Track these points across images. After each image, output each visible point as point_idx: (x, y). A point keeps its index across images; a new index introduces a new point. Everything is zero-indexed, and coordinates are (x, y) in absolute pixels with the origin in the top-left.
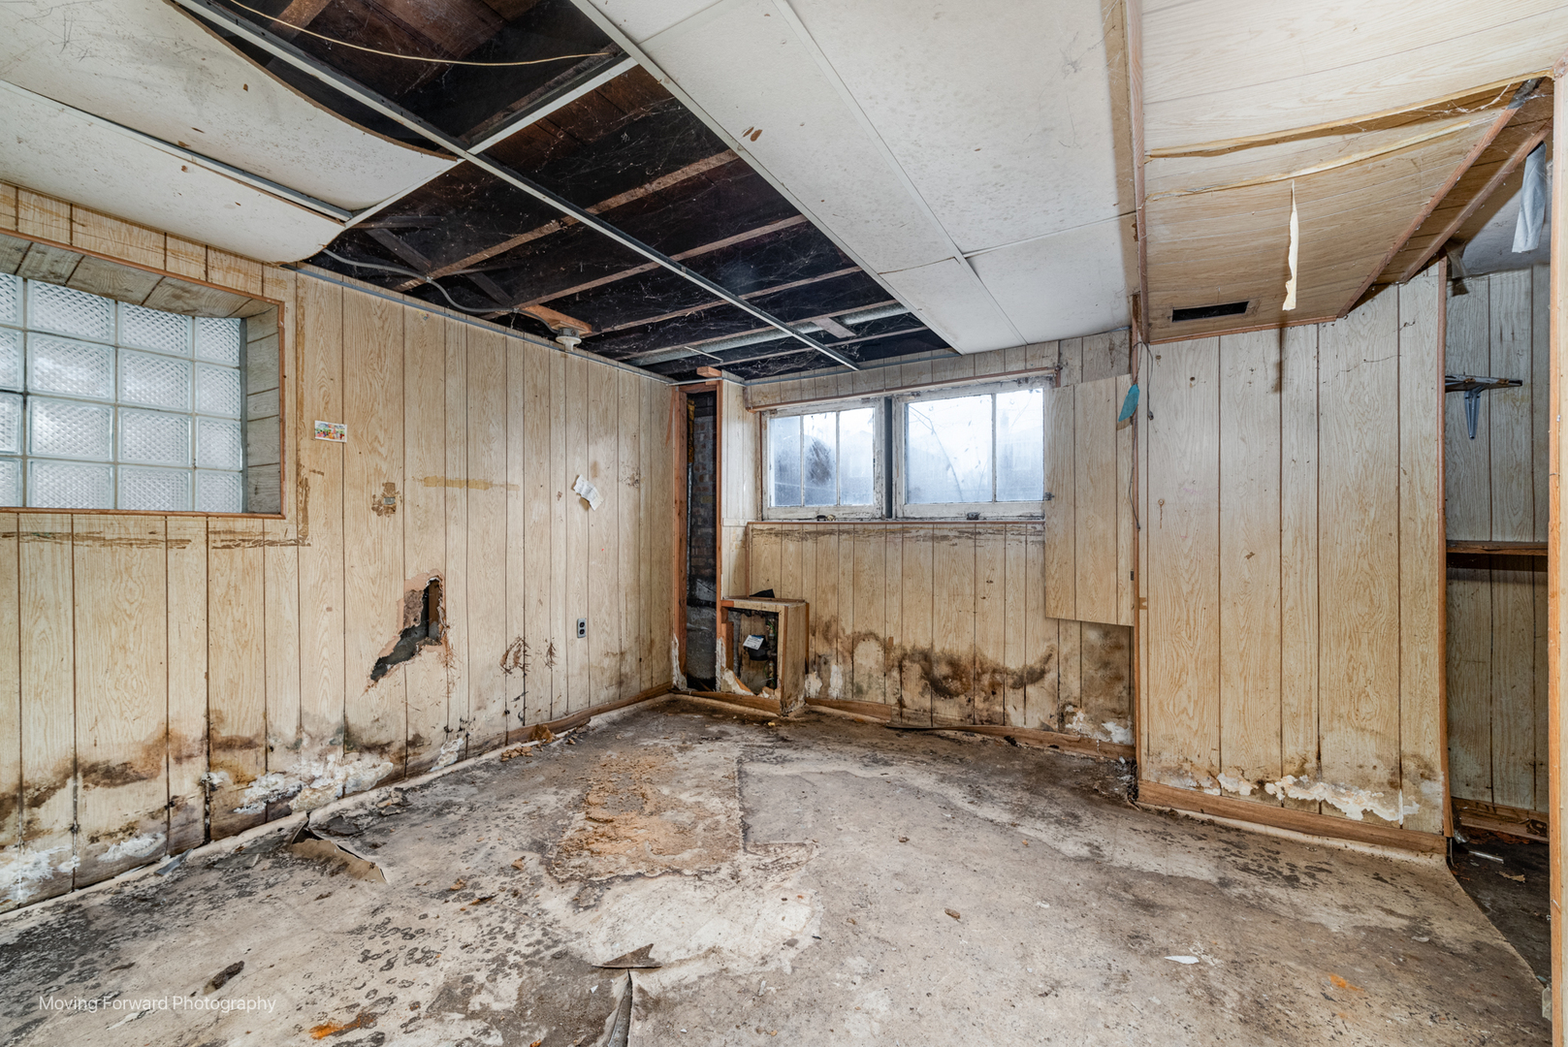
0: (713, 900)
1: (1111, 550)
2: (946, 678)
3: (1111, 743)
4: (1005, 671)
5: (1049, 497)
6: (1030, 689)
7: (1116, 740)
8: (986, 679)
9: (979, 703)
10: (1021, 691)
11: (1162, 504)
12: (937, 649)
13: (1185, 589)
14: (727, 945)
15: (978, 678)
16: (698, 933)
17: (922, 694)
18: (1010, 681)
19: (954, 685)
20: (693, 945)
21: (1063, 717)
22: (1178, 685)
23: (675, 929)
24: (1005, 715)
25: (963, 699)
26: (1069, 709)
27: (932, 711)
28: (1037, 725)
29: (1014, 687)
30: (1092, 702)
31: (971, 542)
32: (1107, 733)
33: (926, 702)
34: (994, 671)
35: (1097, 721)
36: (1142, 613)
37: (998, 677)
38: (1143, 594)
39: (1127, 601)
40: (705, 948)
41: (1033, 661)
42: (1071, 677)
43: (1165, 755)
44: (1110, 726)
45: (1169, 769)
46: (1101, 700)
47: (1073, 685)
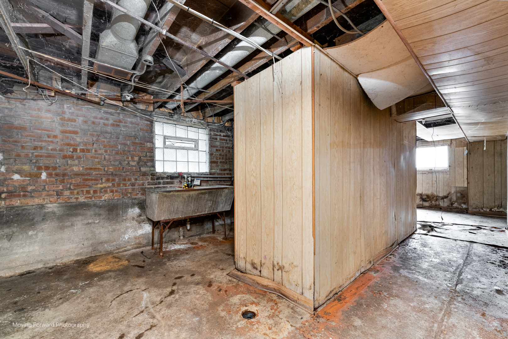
1: (463, 175)
2: (426, 198)
3: (463, 208)
4: (439, 197)
5: (450, 166)
6: (445, 200)
7: (464, 207)
8: (435, 198)
9: (433, 202)
10: (443, 200)
11: (472, 167)
12: (424, 193)
13: (477, 180)
15: (433, 198)
17: (420, 201)
18: (440, 198)
19: (428, 199)
21: (452, 204)
22: (475, 195)
24: (439, 204)
25: (430, 202)
26: (454, 202)
27: (422, 204)
28: (446, 205)
29: (441, 199)
30: (459, 201)
31: (431, 174)
32: (462, 206)
33: (421, 203)
34: (437, 197)
35: (460, 204)
36: (469, 184)
37: (438, 198)
38: (469, 181)
39: (466, 183)
41: (445, 194)
42: (454, 197)
43: (473, 206)
44: (462, 205)
45: (474, 208)
46: (460, 201)
47: (454, 198)
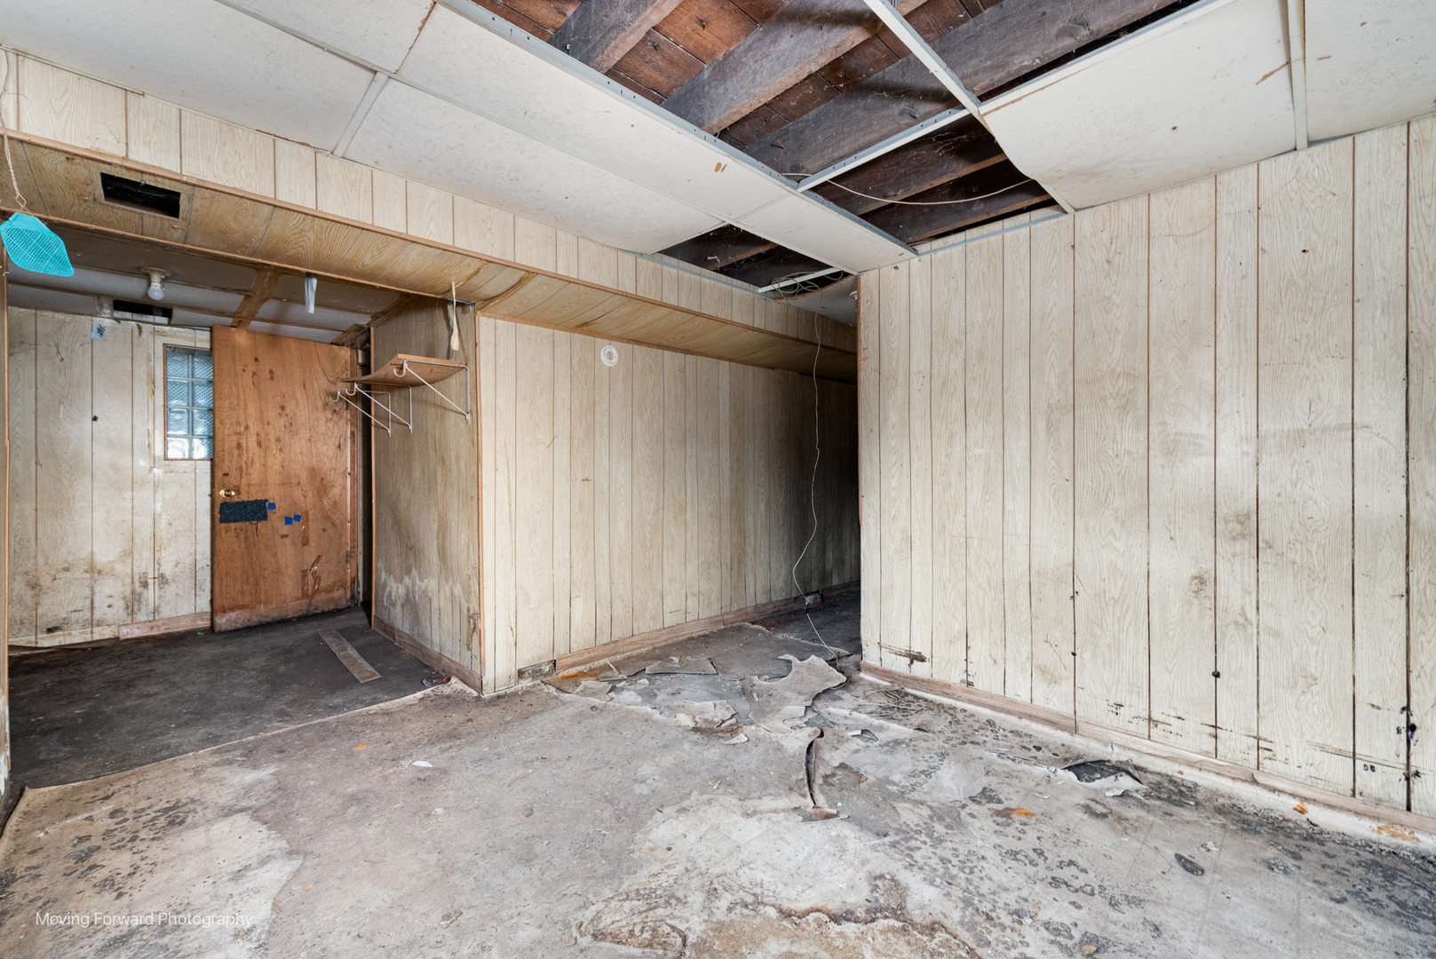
0: (743, 864)
14: (737, 818)
16: (760, 832)
20: (765, 823)
23: (782, 839)
40: (755, 818)
